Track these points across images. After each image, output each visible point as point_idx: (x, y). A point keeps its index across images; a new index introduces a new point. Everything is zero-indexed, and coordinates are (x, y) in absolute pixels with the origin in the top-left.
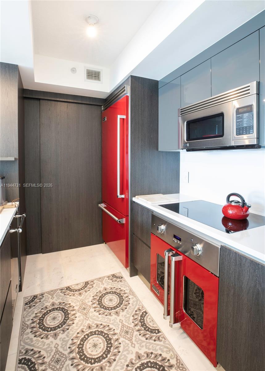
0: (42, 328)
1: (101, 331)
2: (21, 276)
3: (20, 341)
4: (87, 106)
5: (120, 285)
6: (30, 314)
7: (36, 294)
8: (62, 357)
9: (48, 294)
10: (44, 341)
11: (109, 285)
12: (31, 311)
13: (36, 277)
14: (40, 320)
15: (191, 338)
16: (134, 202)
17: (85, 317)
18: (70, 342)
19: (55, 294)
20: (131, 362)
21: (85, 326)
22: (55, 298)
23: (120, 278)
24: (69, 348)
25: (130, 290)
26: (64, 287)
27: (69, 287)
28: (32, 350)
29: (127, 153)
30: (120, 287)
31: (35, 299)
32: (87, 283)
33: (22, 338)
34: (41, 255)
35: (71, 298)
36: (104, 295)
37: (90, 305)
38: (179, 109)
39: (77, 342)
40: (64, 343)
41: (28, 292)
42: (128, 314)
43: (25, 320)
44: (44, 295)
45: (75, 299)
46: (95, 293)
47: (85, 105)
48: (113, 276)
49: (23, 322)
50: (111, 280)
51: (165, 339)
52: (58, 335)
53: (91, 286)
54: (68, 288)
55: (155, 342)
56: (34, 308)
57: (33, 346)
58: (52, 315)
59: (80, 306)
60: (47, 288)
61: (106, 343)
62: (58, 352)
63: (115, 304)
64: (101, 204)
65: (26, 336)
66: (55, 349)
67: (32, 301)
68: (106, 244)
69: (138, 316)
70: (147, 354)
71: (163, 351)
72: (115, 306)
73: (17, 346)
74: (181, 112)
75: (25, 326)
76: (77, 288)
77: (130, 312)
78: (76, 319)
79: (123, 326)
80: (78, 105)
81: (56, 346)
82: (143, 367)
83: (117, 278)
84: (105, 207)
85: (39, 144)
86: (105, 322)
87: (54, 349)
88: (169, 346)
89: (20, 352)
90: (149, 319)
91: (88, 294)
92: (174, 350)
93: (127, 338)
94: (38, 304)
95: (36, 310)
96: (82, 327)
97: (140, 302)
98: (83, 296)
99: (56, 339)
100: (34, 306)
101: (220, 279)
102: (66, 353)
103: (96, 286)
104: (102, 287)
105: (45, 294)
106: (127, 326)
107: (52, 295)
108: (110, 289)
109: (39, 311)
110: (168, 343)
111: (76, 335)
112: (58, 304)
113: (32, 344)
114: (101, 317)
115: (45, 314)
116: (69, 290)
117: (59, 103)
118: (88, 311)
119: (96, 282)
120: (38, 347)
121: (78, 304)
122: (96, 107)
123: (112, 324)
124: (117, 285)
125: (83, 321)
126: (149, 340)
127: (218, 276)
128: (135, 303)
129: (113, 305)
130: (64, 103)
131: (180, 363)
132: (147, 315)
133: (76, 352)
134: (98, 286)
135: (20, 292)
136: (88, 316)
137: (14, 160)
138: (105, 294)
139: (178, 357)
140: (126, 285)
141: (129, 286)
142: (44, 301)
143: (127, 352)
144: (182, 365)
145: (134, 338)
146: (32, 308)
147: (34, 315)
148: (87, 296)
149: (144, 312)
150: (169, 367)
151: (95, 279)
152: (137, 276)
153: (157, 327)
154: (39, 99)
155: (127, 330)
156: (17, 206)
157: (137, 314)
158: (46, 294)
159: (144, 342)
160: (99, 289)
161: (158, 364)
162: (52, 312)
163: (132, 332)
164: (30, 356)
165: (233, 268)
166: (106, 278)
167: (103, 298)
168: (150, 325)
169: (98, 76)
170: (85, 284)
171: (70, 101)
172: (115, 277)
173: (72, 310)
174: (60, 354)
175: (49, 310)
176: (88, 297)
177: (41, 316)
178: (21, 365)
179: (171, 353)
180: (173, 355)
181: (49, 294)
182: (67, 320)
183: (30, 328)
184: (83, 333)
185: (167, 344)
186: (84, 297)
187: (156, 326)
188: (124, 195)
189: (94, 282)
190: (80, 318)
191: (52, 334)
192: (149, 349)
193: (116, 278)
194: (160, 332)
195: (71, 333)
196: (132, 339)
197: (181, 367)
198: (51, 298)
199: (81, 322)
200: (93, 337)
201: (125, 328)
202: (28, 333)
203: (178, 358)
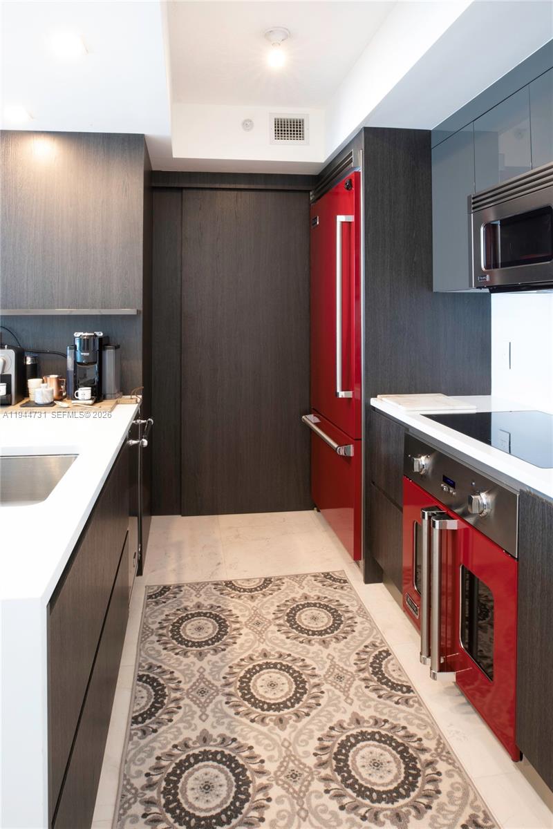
0: (177, 639)
1: (288, 665)
2: (141, 543)
3: (139, 650)
4: (277, 194)
5: (339, 594)
6: (156, 614)
7: (167, 583)
8: (211, 688)
9: (190, 587)
10: (179, 659)
11: (314, 591)
12: (159, 609)
13: (169, 557)
14: (173, 625)
15: (482, 716)
16: (374, 408)
17: (258, 638)
18: (227, 670)
19: (204, 590)
20: (340, 725)
21: (256, 651)
22: (203, 596)
23: (342, 581)
24: (224, 678)
25: (360, 608)
26: (221, 581)
27: (231, 582)
28: (160, 667)
29: (358, 297)
30: (338, 599)
31: (165, 592)
32: (267, 581)
33: (144, 647)
34: (179, 517)
35: (234, 602)
36: (301, 607)
37: (271, 619)
38: (469, 198)
39: (239, 673)
40: (214, 670)
41: (153, 577)
42: (348, 648)
43: (147, 621)
44: (182, 589)
45: (241, 605)
46: (284, 602)
47: (273, 193)
48: (325, 577)
49: (144, 623)
50: (320, 582)
51: (420, 705)
52: (206, 656)
53: (276, 587)
54: (229, 584)
55: (397, 706)
56: (164, 607)
57: (161, 661)
58: (196, 622)
59: (250, 618)
60: (189, 577)
61: (294, 686)
62: (204, 680)
63: (323, 627)
64: (308, 416)
65: (150, 646)
66: (199, 674)
67: (161, 594)
68: (318, 511)
69: (370, 656)
70: (375, 720)
71: (411, 723)
72: (322, 631)
73: (135, 657)
74: (474, 203)
75: (148, 630)
76: (247, 585)
77: (352, 646)
78: (239, 638)
79: (333, 666)
80: (258, 193)
81: (201, 670)
82: (363, 738)
83: (335, 580)
84: (316, 424)
85: (179, 281)
86: (298, 653)
87: (197, 675)
88: (427, 719)
89: (140, 665)
90: (393, 665)
91: (268, 600)
92: (436, 727)
93: (338, 687)
94: (170, 601)
95: (167, 610)
96: (250, 652)
97: (379, 632)
98: (257, 601)
99: (200, 661)
100: (165, 602)
101: (520, 563)
102: (218, 684)
103: (285, 589)
104: (298, 592)
105: (183, 586)
106: (342, 668)
107: (198, 591)
108: (316, 598)
109: (172, 612)
110: (424, 712)
111: (239, 662)
112: (209, 607)
113: (159, 658)
114: (291, 643)
115: (182, 619)
116: (230, 587)
117: (219, 193)
118: (266, 629)
119: (288, 582)
120: (169, 665)
121: (247, 613)
122: (298, 194)
123: (312, 658)
124: (332, 594)
125: (254, 643)
126: (385, 700)
127: (517, 557)
128: (367, 632)
129: (317, 628)
130: (229, 192)
131: (443, 749)
132: (389, 657)
133: (235, 687)
134: (291, 589)
135: (139, 577)
136: (264, 637)
137: (135, 313)
138: (304, 606)
139: (441, 738)
140: (351, 597)
141: (358, 600)
142: (181, 597)
143: (335, 708)
144: (448, 753)
145: (352, 690)
146: (161, 606)
147: (163, 617)
148: (265, 603)
149: (384, 651)
150: (418, 749)
151: (287, 576)
152: (382, 585)
153: (407, 682)
154: (181, 189)
155: (340, 674)
156: (139, 400)
157: (367, 652)
158: (186, 587)
159: (373, 700)
160: (292, 595)
161: (395, 739)
162: (195, 618)
163: (352, 679)
164: (156, 674)
165: (539, 537)
166: (309, 578)
167: (299, 613)
168: (394, 676)
169: (298, 129)
170: (264, 582)
171: (242, 186)
172: (330, 579)
173: (233, 622)
174: (207, 683)
175: (191, 614)
176: (269, 605)
177: (175, 621)
178: (141, 683)
179: (429, 729)
180: (431, 732)
181: (192, 588)
182: (223, 635)
183: (156, 635)
184: (251, 661)
185: (424, 714)
186: (259, 603)
187: (405, 680)
188: (351, 392)
189: (284, 581)
190: (248, 637)
191: (195, 652)
192: (382, 713)
193: (333, 581)
194: (412, 691)
195: (229, 656)
196: (349, 690)
197: (445, 756)
198: (196, 596)
199: (250, 644)
200: (271, 672)
201: (336, 670)
202: (152, 642)
203: (442, 741)
